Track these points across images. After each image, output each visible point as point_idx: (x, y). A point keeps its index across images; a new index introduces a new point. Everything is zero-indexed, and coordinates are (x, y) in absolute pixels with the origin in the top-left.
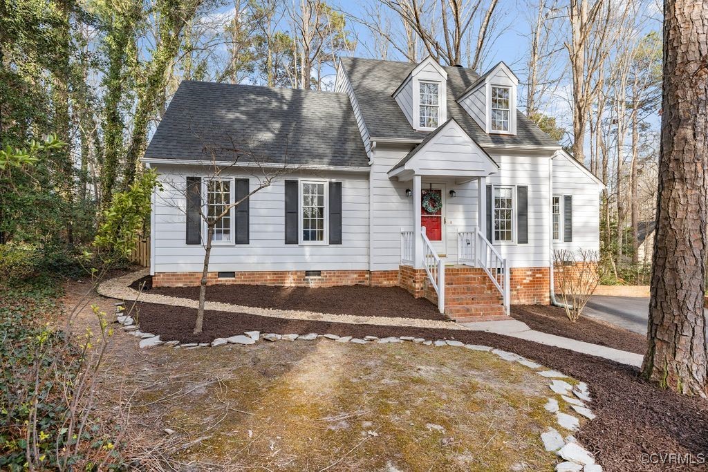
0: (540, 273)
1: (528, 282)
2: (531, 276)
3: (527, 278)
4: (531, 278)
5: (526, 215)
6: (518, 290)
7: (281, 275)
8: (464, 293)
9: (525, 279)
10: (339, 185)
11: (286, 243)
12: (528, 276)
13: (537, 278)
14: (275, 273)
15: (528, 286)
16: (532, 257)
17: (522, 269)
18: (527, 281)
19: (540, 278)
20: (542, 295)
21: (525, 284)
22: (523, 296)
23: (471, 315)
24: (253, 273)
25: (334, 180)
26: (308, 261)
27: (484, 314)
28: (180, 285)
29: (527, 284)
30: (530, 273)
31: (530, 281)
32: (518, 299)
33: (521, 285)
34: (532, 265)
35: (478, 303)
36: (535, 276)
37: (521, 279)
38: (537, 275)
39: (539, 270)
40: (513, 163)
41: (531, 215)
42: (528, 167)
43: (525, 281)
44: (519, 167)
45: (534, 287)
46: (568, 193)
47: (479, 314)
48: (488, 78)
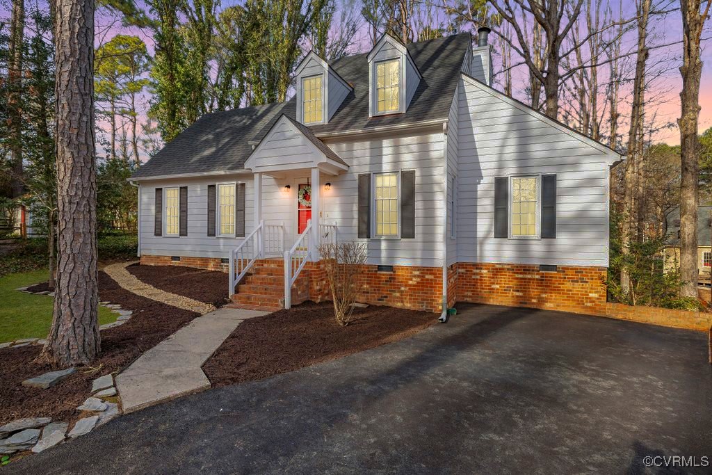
0: (431, 274)
1: (415, 283)
2: (419, 276)
3: (414, 279)
4: (419, 280)
5: (413, 206)
6: (402, 291)
7: (206, 261)
8: (270, 284)
9: (411, 280)
10: (243, 185)
11: (208, 235)
12: (415, 276)
13: (427, 280)
14: (202, 259)
15: (413, 288)
16: (419, 254)
17: (407, 268)
18: (413, 282)
19: (431, 280)
20: (433, 300)
21: (410, 285)
22: (407, 300)
23: (251, 303)
24: (189, 258)
25: (240, 182)
26: (222, 250)
27: (262, 304)
28: (152, 264)
29: (414, 286)
30: (417, 273)
31: (418, 283)
32: (402, 302)
33: (406, 286)
34: (419, 263)
35: (271, 294)
36: (424, 277)
37: (406, 279)
38: (427, 277)
39: (430, 270)
40: (397, 147)
41: (419, 204)
42: (415, 148)
43: (410, 282)
44: (403, 150)
45: (423, 290)
46: (548, 171)
47: (258, 304)
48: (371, 56)
